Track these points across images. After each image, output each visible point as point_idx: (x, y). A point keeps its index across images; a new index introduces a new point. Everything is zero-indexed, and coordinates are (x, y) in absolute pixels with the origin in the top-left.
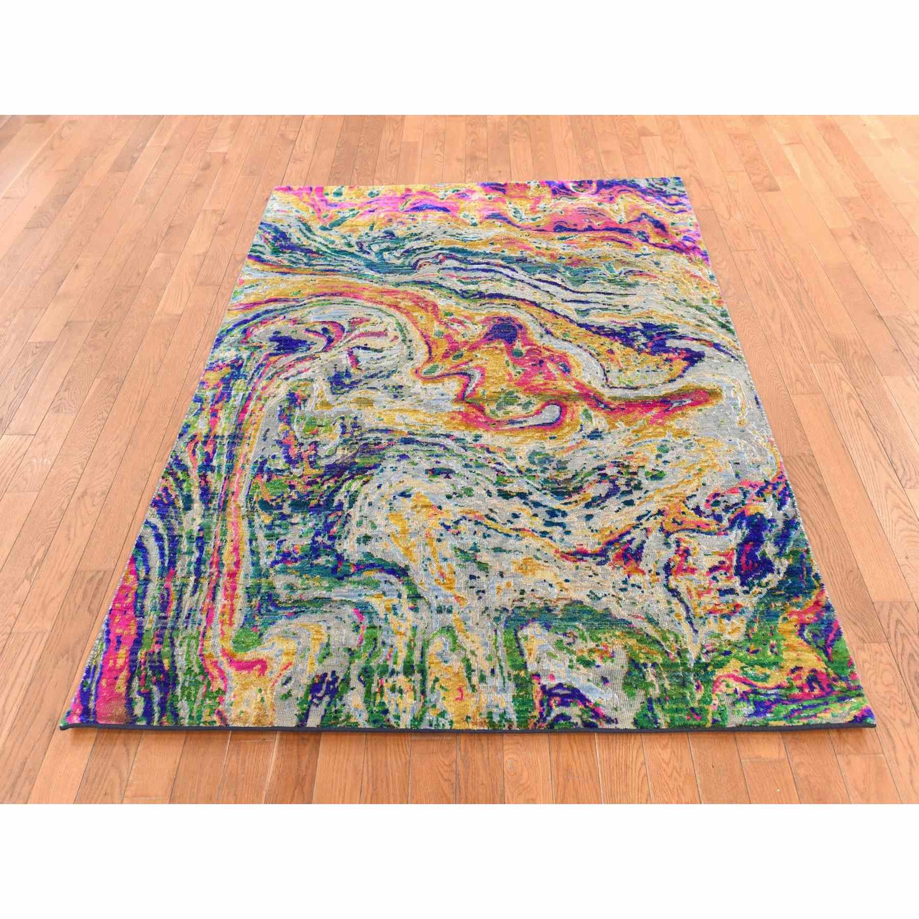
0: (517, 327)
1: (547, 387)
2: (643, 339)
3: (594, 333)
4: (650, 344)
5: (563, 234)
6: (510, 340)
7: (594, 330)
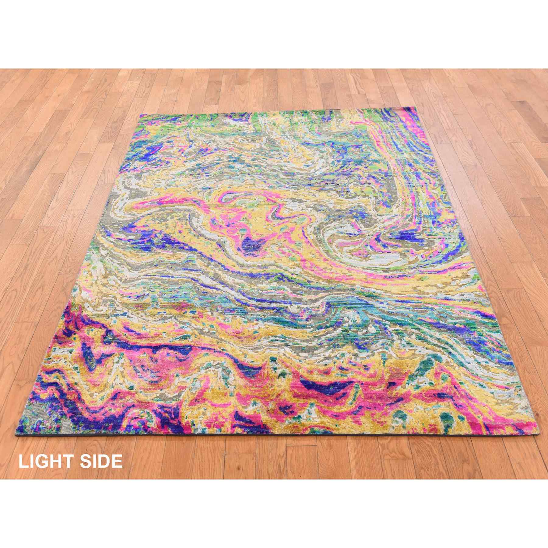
0: (241, 249)
1: (227, 211)
2: (155, 240)
3: (187, 245)
4: (152, 236)
5: (184, 342)
6: (248, 240)
7: (187, 247)
